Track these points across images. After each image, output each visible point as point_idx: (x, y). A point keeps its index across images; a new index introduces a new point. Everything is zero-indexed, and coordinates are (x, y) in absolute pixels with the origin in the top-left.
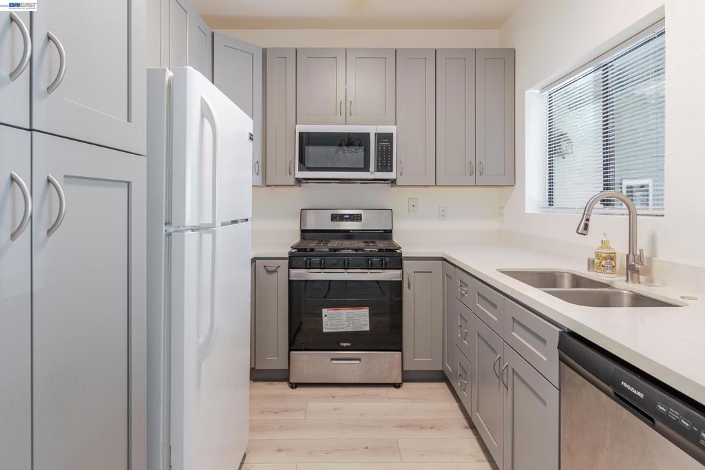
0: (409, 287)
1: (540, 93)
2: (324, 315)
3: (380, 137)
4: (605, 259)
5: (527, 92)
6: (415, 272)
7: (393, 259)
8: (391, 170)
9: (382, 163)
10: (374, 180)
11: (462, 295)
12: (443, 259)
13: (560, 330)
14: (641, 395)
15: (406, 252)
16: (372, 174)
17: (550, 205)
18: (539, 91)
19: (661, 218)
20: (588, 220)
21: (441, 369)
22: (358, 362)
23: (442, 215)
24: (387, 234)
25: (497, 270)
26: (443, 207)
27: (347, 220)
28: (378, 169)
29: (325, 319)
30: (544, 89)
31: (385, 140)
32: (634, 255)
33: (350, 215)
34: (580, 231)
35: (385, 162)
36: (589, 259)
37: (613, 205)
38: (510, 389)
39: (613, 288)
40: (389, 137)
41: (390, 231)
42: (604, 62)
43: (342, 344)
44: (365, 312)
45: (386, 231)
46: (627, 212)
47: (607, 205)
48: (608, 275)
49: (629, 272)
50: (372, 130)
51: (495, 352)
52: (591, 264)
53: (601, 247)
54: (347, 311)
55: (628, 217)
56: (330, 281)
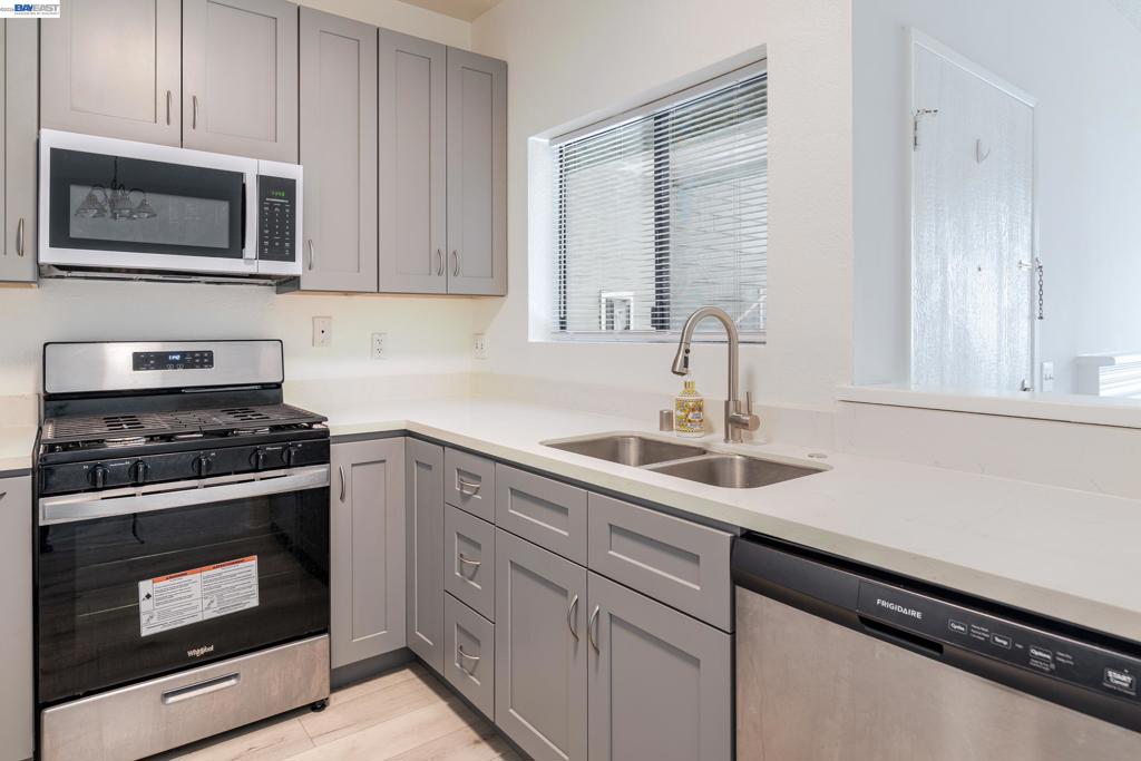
0: (342, 498)
1: (551, 144)
2: (142, 595)
3: (267, 184)
4: (693, 410)
5: (531, 139)
6: (353, 465)
7: (311, 443)
8: (292, 258)
9: (272, 242)
10: (251, 276)
11: (466, 498)
12: (407, 433)
13: (729, 535)
14: (919, 615)
15: (336, 426)
16: (249, 264)
17: (562, 328)
18: (547, 141)
19: (762, 346)
20: (687, 351)
21: (404, 645)
22: (233, 682)
23: (378, 348)
24: (270, 393)
25: (541, 443)
26: (380, 334)
27: (175, 365)
28: (263, 255)
29: (145, 606)
30: (554, 139)
31: (278, 192)
32: (736, 401)
33: (183, 354)
34: (677, 370)
35: (278, 241)
36: (661, 412)
37: (669, 328)
38: (604, 650)
39: (711, 453)
40: (287, 186)
41: (278, 386)
42: (659, 110)
43: (190, 653)
44: (250, 566)
45: (265, 386)
46: (726, 338)
47: (662, 327)
48: (695, 435)
49: (730, 426)
50: (251, 169)
51: (564, 593)
52: (666, 420)
53: (684, 393)
54: (205, 574)
55: (727, 345)
56: (135, 515)
